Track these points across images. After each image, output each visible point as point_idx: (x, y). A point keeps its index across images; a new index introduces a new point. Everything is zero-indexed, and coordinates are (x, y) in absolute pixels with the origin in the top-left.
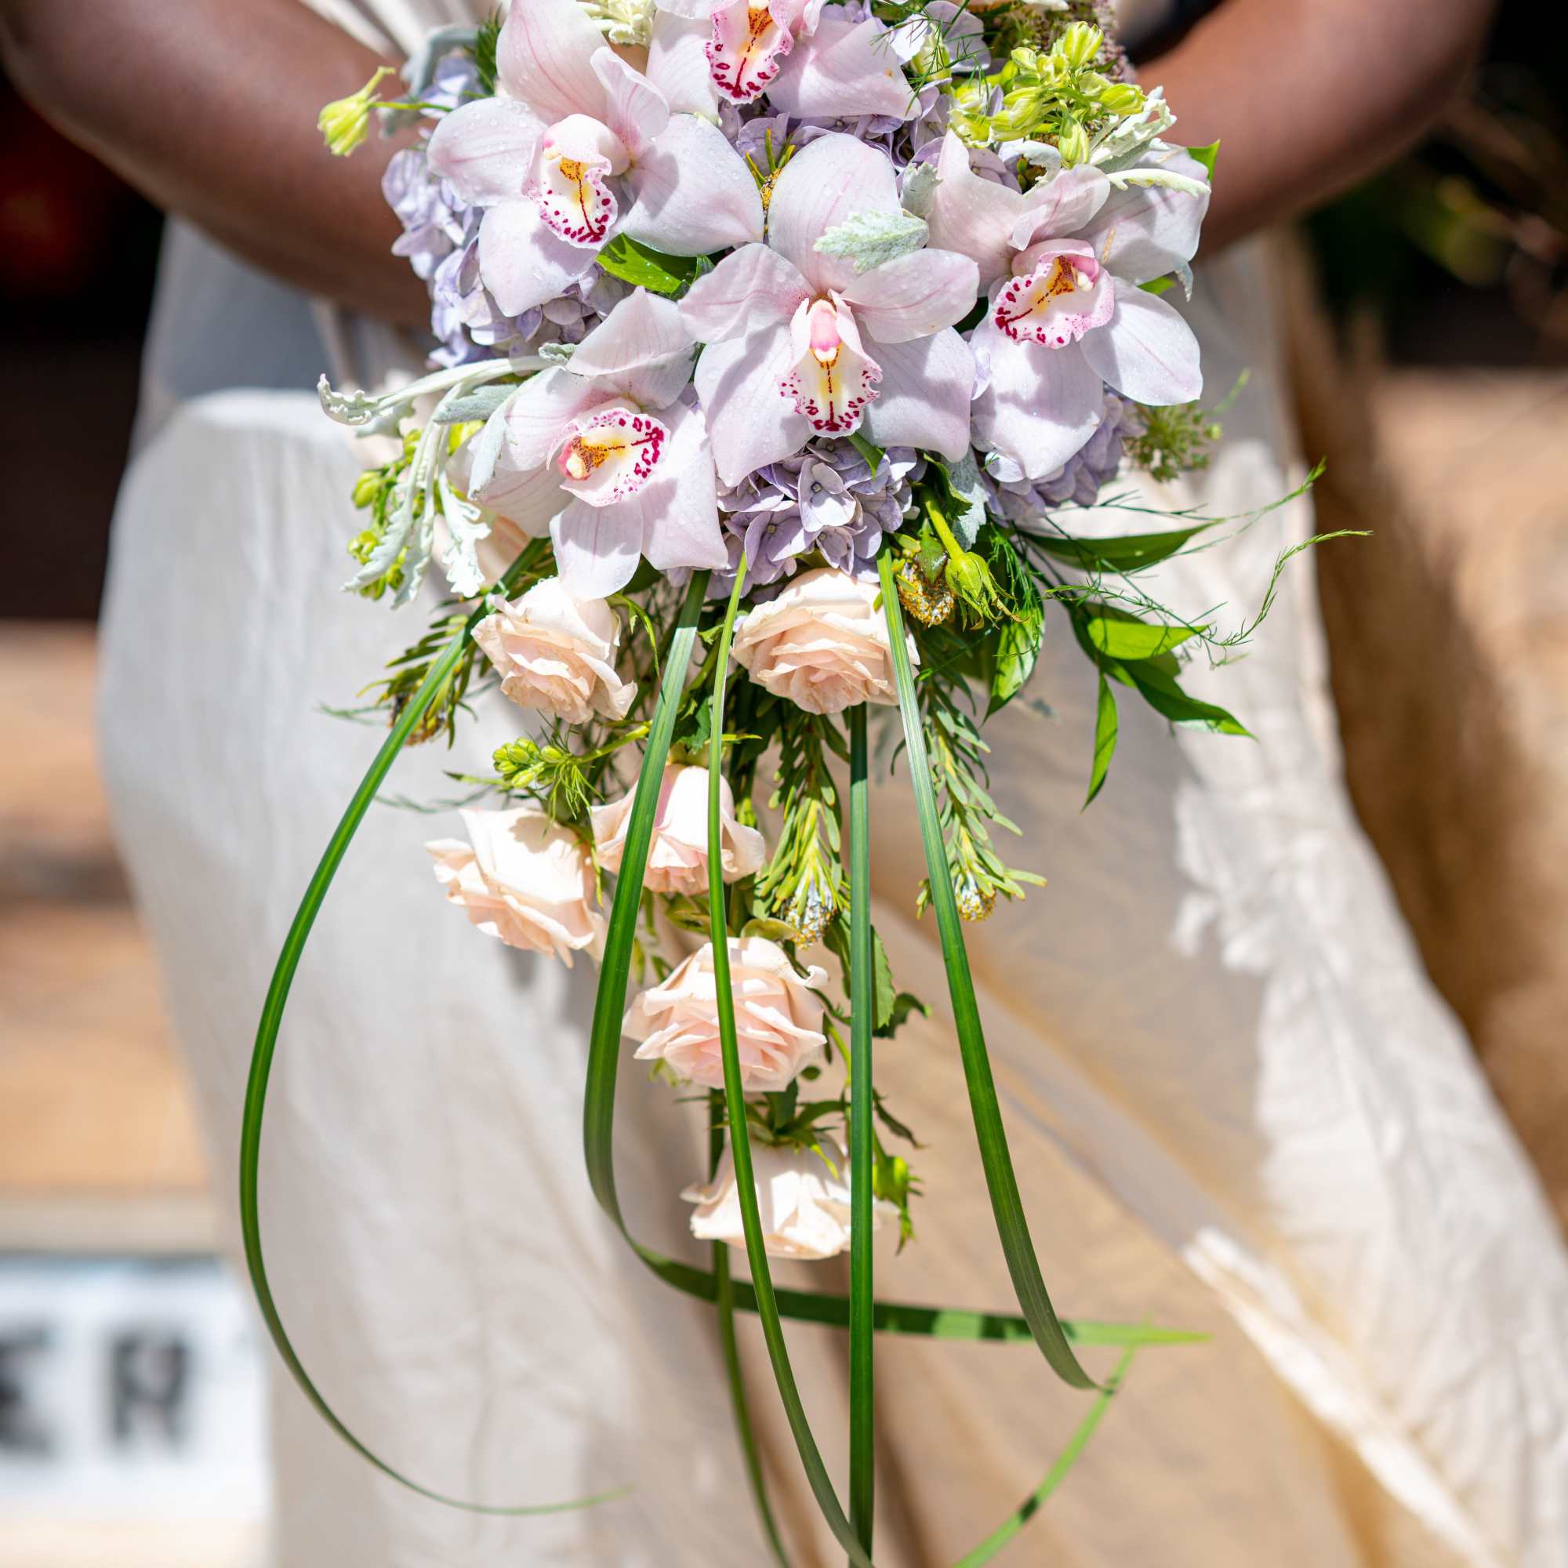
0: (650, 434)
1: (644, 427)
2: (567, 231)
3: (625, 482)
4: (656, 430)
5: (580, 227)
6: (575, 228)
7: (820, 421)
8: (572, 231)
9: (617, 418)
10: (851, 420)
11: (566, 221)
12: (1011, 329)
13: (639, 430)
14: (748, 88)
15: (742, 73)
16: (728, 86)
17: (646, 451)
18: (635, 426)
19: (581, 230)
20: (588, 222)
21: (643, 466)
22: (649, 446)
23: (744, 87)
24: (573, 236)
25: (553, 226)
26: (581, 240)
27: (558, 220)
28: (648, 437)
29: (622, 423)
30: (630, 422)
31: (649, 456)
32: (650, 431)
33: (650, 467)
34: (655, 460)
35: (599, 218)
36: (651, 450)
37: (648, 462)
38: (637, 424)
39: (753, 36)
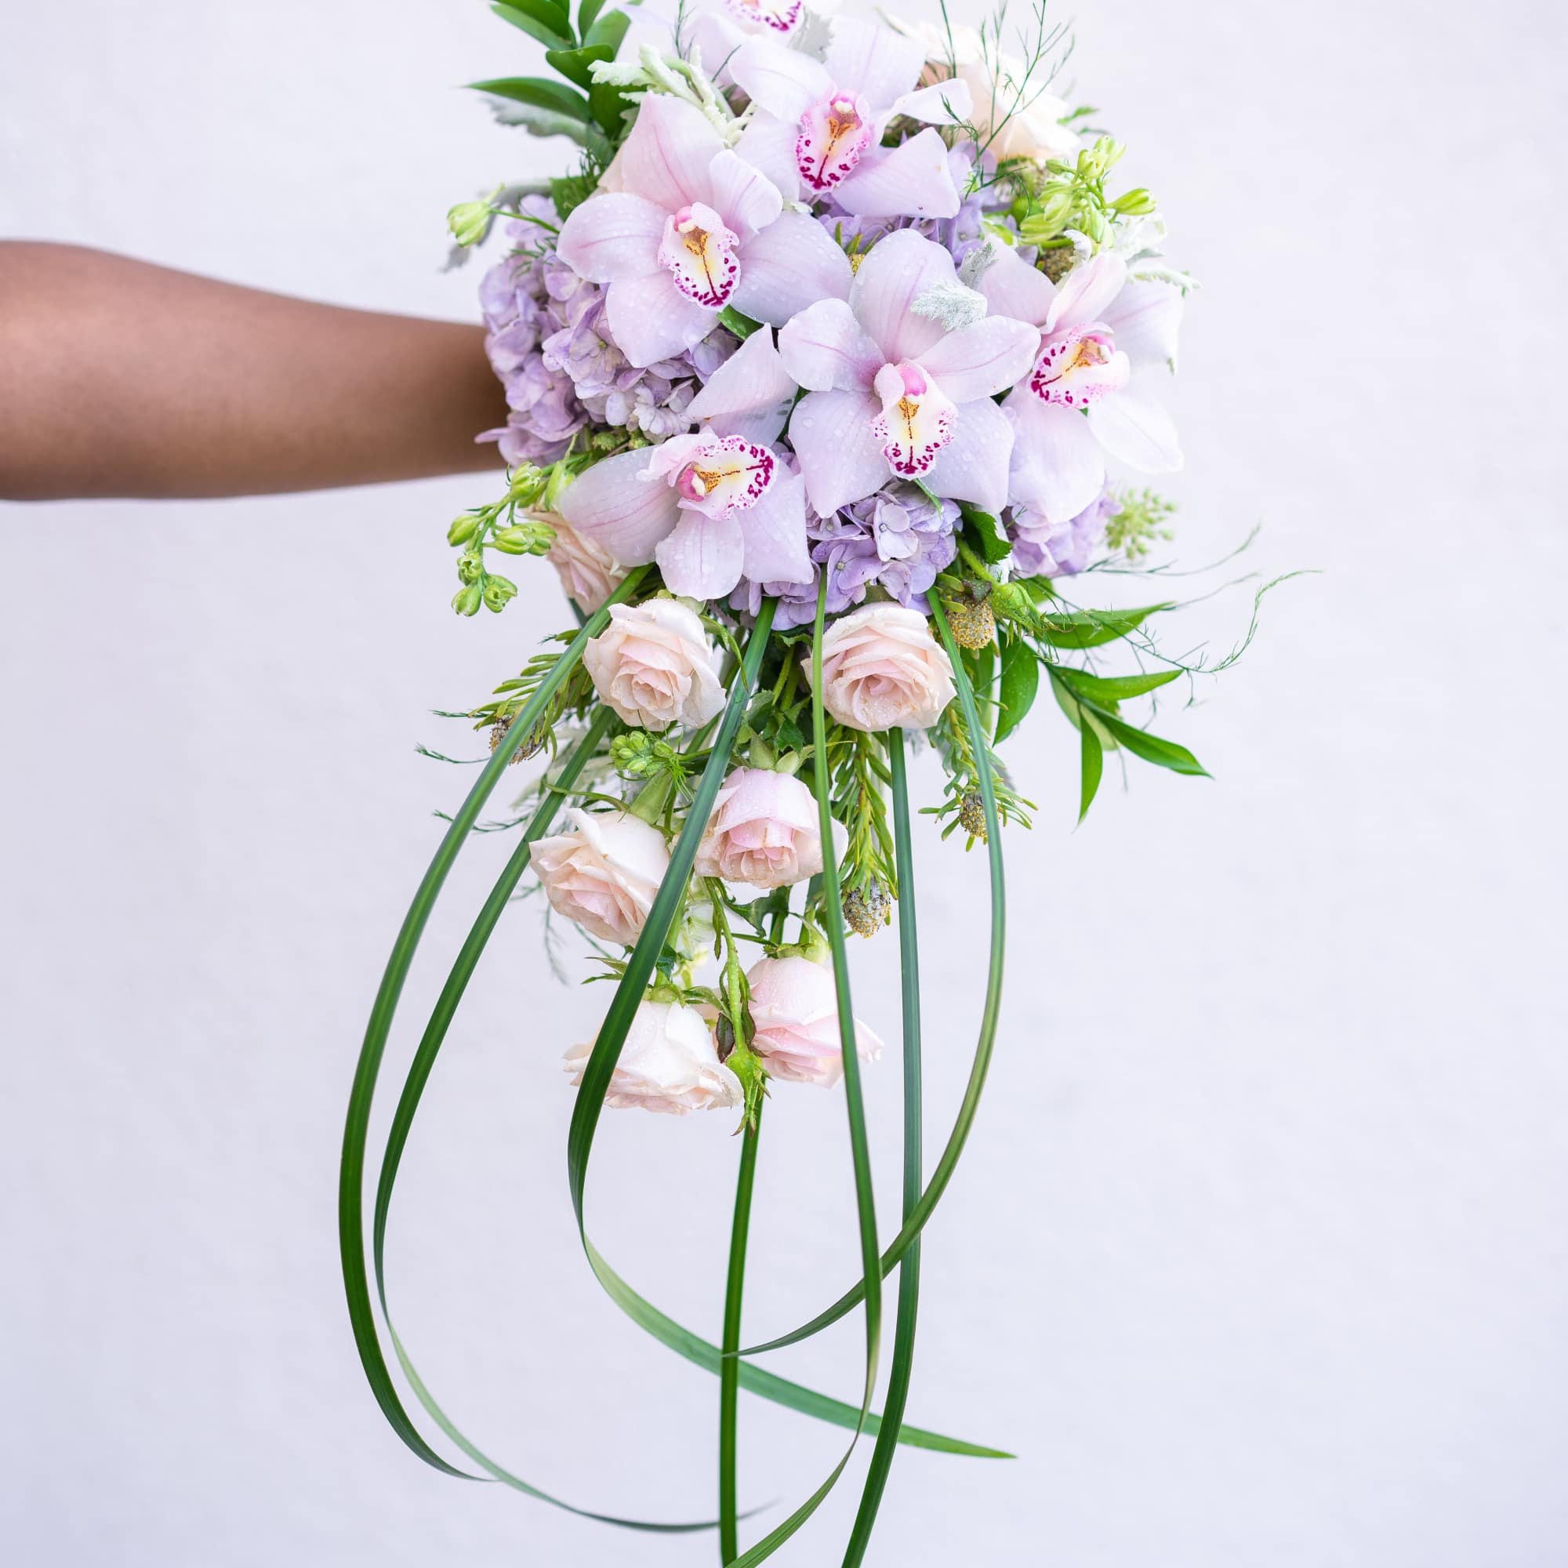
0: (763, 461)
1: (759, 455)
2: (695, 294)
3: (740, 500)
4: (768, 458)
5: (706, 292)
6: (702, 293)
7: (901, 463)
8: (699, 295)
9: (739, 444)
10: (927, 463)
11: (694, 286)
12: (1044, 391)
13: (755, 456)
14: (829, 179)
15: (825, 166)
16: (811, 178)
17: (758, 475)
18: (752, 452)
19: (706, 295)
20: (712, 288)
21: (756, 487)
22: (761, 471)
23: (825, 178)
24: (700, 299)
25: (684, 290)
26: (706, 303)
27: (689, 284)
28: (761, 463)
29: (742, 448)
30: (748, 448)
31: (761, 480)
32: (764, 458)
33: (761, 488)
34: (766, 482)
35: (725, 283)
36: (763, 475)
37: (760, 484)
38: (754, 452)
39: (833, 139)
